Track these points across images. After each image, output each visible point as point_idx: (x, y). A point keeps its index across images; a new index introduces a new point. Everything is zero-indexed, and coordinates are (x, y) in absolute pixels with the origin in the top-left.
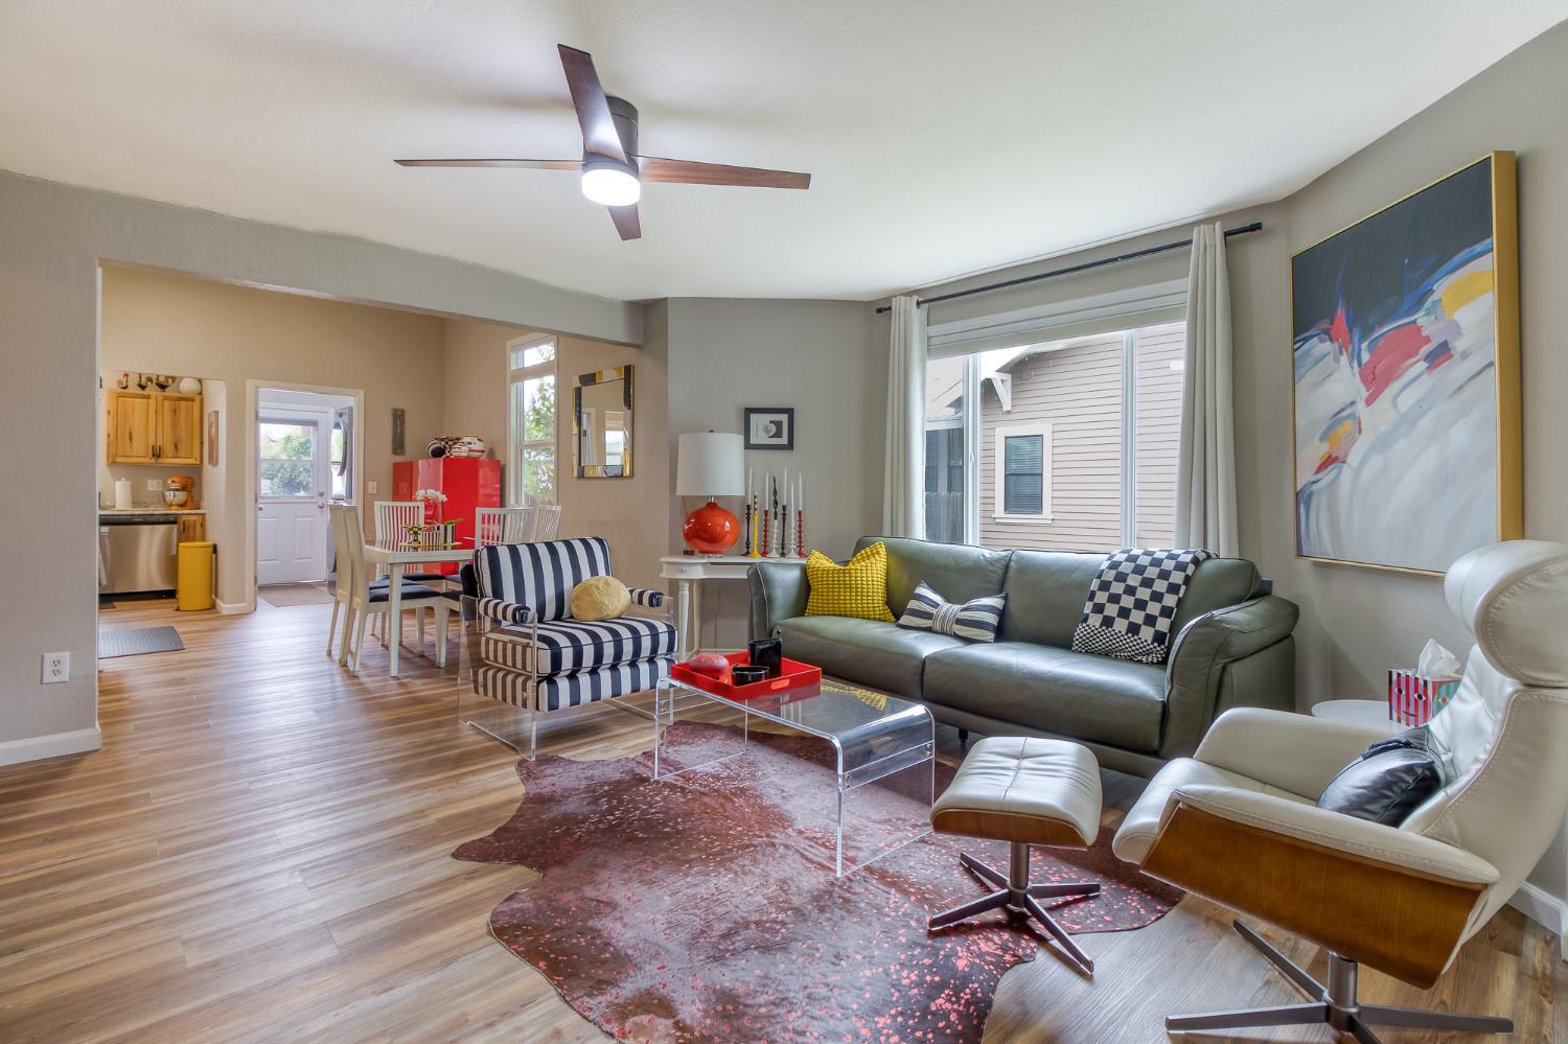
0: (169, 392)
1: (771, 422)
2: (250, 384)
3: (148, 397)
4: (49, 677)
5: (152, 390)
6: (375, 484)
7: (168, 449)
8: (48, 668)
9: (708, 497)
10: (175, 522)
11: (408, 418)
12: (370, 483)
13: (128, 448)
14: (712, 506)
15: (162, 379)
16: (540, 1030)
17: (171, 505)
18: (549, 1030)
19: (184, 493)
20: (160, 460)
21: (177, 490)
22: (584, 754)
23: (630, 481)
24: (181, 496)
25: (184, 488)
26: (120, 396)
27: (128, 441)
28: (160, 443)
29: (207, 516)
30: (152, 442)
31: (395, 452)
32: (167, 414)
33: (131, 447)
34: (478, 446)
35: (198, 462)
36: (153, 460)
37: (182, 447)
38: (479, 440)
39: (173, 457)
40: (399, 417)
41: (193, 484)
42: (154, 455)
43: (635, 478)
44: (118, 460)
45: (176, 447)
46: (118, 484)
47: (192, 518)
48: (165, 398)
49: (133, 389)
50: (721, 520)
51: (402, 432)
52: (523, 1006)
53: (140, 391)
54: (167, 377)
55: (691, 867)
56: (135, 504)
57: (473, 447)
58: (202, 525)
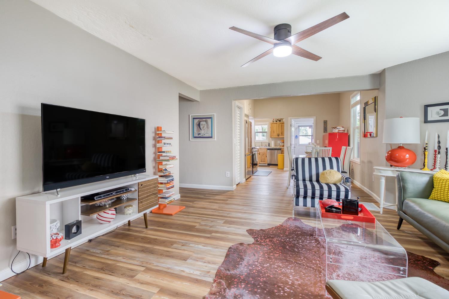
0: (281, 122)
1: (440, 110)
2: (289, 118)
3: (277, 123)
4: (227, 176)
5: (278, 122)
6: (319, 141)
8: (227, 174)
9: (399, 144)
10: (280, 150)
11: (328, 122)
12: (317, 141)
14: (401, 148)
15: (280, 119)
16: (208, 269)
17: (281, 146)
18: (209, 270)
22: (305, 222)
23: (375, 138)
26: (272, 124)
27: (274, 133)
28: (279, 133)
29: (285, 149)
30: (277, 133)
31: (324, 132)
32: (280, 126)
34: (342, 129)
36: (278, 137)
38: (342, 127)
40: (325, 123)
41: (283, 141)
42: (278, 135)
43: (378, 137)
44: (272, 137)
45: (282, 134)
46: (272, 142)
48: (280, 123)
49: (275, 122)
50: (404, 154)
51: (326, 126)
52: (213, 263)
53: (276, 122)
54: (281, 119)
55: (286, 262)
56: (275, 146)
57: (340, 129)
58: (284, 151)
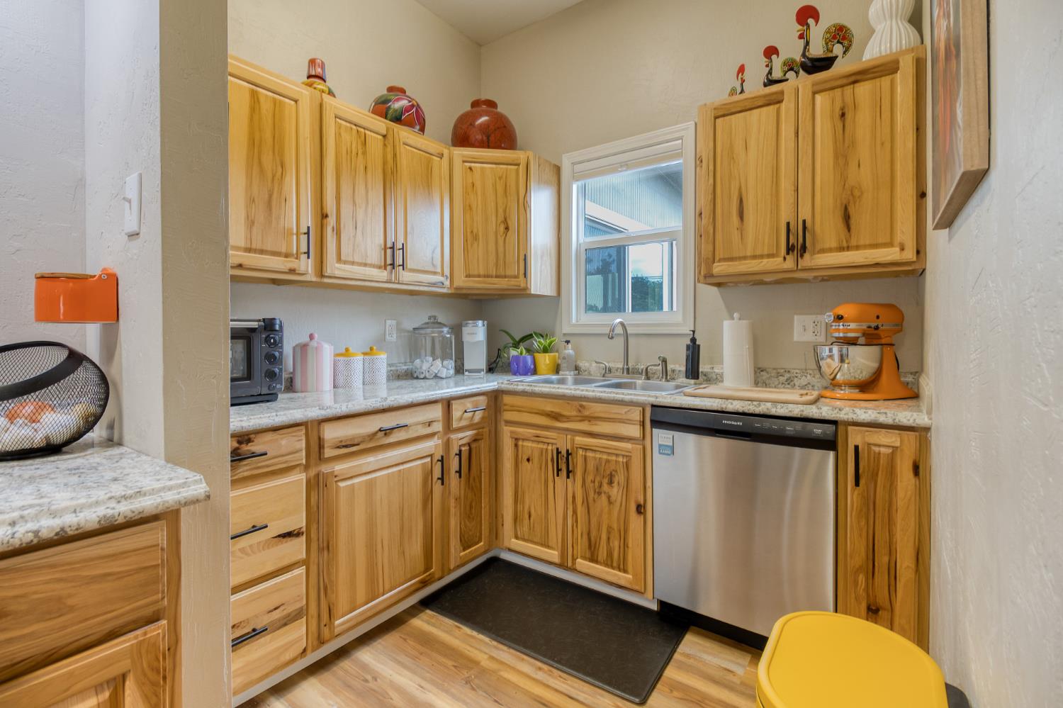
3: (780, 98)
7: (827, 228)
10: (828, 444)
13: (736, 236)
19: (874, 351)
20: (807, 261)
21: (852, 342)
24: (862, 360)
25: (872, 337)
27: (735, 219)
28: (805, 213)
29: (933, 435)
30: (786, 215)
33: (741, 230)
35: (910, 255)
36: (790, 263)
37: (862, 219)
39: (841, 249)
41: (899, 327)
42: (790, 249)
44: (718, 268)
45: (847, 218)
46: (729, 322)
47: (888, 439)
58: (916, 469)
